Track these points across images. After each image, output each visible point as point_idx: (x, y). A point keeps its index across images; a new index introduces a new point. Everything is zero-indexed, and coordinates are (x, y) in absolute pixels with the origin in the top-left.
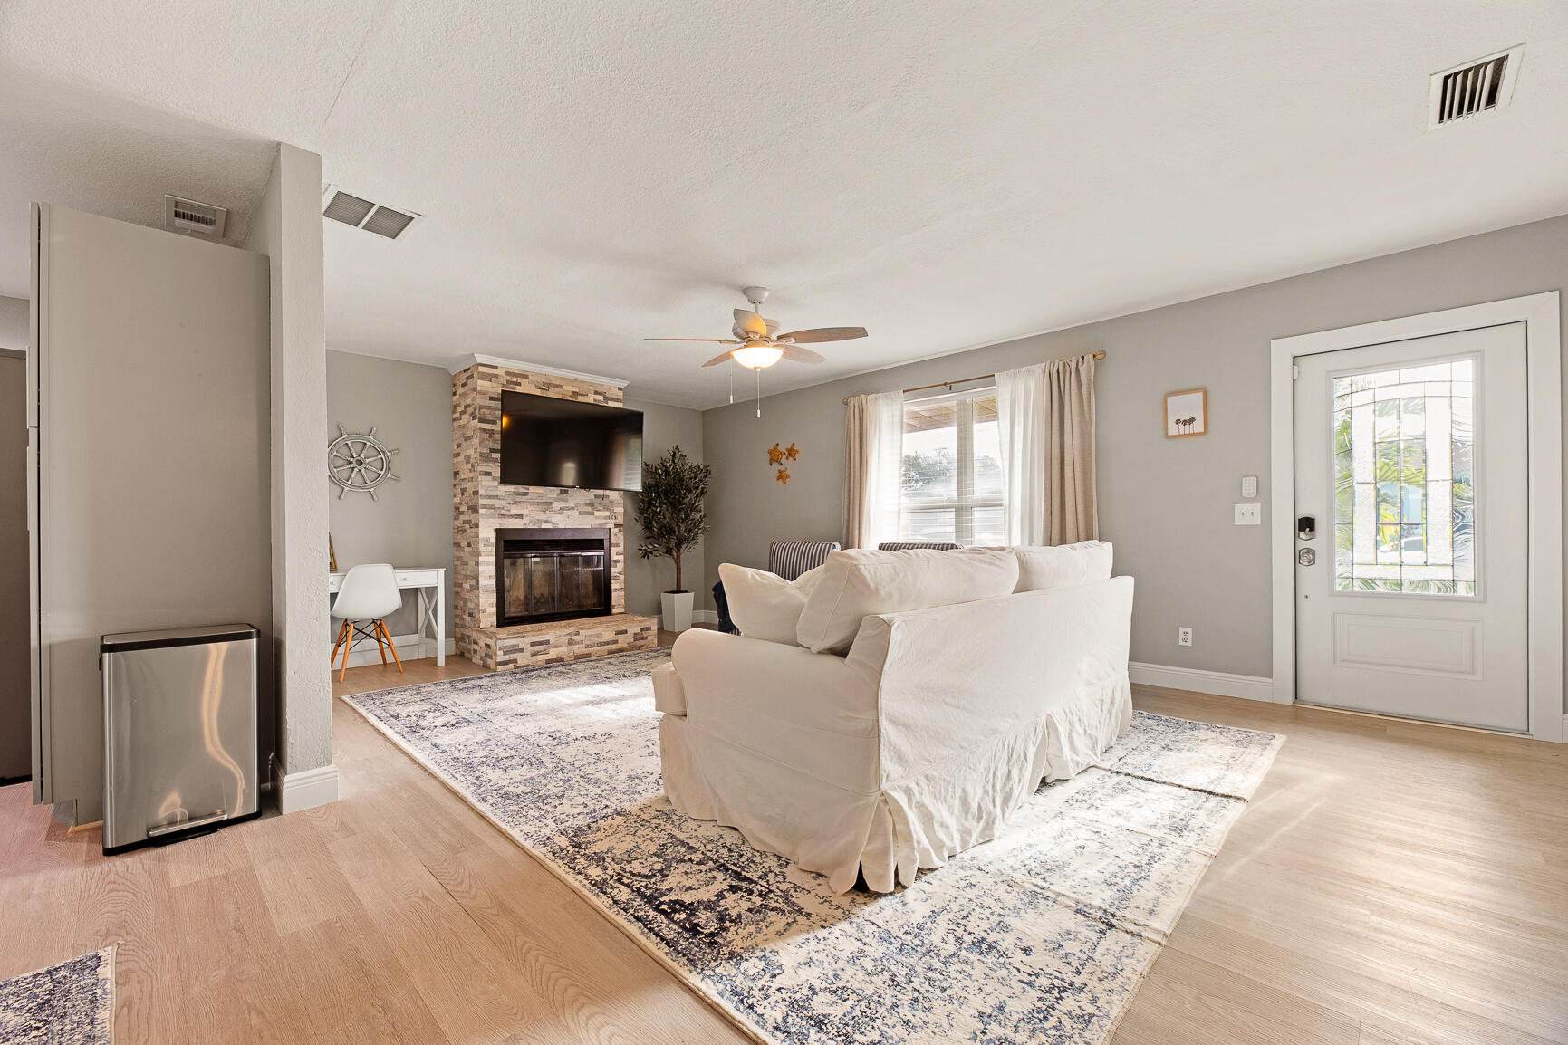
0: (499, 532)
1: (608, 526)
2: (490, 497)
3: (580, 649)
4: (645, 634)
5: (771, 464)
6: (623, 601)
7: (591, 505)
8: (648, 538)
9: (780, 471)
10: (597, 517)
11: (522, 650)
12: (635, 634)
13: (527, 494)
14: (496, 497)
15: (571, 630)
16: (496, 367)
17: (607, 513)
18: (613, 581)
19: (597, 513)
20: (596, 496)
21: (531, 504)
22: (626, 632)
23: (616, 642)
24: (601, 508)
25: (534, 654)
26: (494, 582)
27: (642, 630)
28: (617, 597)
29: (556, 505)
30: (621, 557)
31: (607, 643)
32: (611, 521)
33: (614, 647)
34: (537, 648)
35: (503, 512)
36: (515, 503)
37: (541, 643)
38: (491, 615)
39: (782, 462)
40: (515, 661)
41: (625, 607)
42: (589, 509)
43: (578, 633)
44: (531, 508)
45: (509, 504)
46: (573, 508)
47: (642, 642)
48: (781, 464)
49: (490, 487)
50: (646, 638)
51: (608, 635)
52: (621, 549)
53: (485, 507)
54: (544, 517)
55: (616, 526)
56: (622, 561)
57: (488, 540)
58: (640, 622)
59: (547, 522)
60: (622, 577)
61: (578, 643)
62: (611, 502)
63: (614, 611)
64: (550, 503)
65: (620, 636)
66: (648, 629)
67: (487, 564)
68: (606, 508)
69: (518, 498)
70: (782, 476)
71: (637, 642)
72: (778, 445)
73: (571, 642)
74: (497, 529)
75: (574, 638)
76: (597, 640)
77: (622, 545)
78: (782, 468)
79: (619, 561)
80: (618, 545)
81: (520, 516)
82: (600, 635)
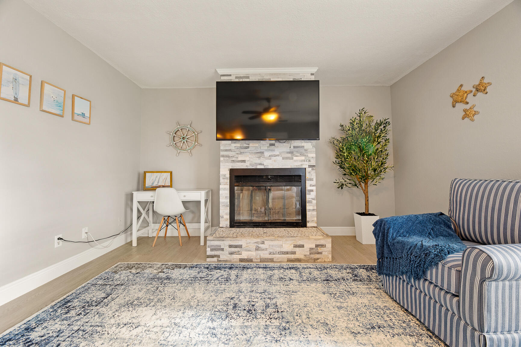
0: (232, 171)
1: (304, 167)
2: (226, 150)
3: (265, 255)
4: (320, 250)
5: (454, 106)
6: (315, 219)
7: (291, 153)
8: (345, 174)
9: (465, 111)
10: (296, 161)
11: (223, 250)
12: (311, 249)
13: (248, 147)
14: (230, 150)
15: (259, 240)
16: (230, 75)
17: (303, 158)
18: (307, 204)
19: (295, 158)
20: (294, 147)
21: (251, 153)
22: (302, 246)
23: (294, 253)
24: (299, 155)
25: (231, 253)
26: (228, 200)
27: (317, 246)
28: (311, 216)
29: (267, 154)
30: (314, 188)
31: (287, 253)
32: (306, 163)
33: (292, 257)
34: (233, 250)
35: (234, 159)
36: (241, 153)
37: (236, 247)
38: (226, 220)
39: (468, 100)
40: (218, 256)
41: (317, 223)
42: (289, 155)
43: (263, 243)
44: (250, 156)
45: (237, 154)
46: (278, 155)
47: (317, 256)
48: (467, 103)
49: (226, 144)
50: (321, 253)
51: (288, 246)
52: (314, 183)
53: (223, 156)
54: (258, 161)
55: (310, 166)
56: (315, 191)
57: (225, 175)
58: (315, 240)
59: (261, 164)
60: (314, 202)
61: (263, 250)
62: (306, 150)
63: (308, 225)
64: (263, 153)
65: (297, 250)
66: (323, 246)
67: (225, 189)
68: (302, 155)
69: (242, 151)
70: (466, 115)
71: (312, 256)
72: (461, 86)
73: (257, 249)
74: (230, 169)
75: (260, 245)
76: (278, 250)
77: (315, 179)
78: (467, 107)
79: (312, 191)
80: (311, 180)
81: (244, 161)
82: (281, 246)
